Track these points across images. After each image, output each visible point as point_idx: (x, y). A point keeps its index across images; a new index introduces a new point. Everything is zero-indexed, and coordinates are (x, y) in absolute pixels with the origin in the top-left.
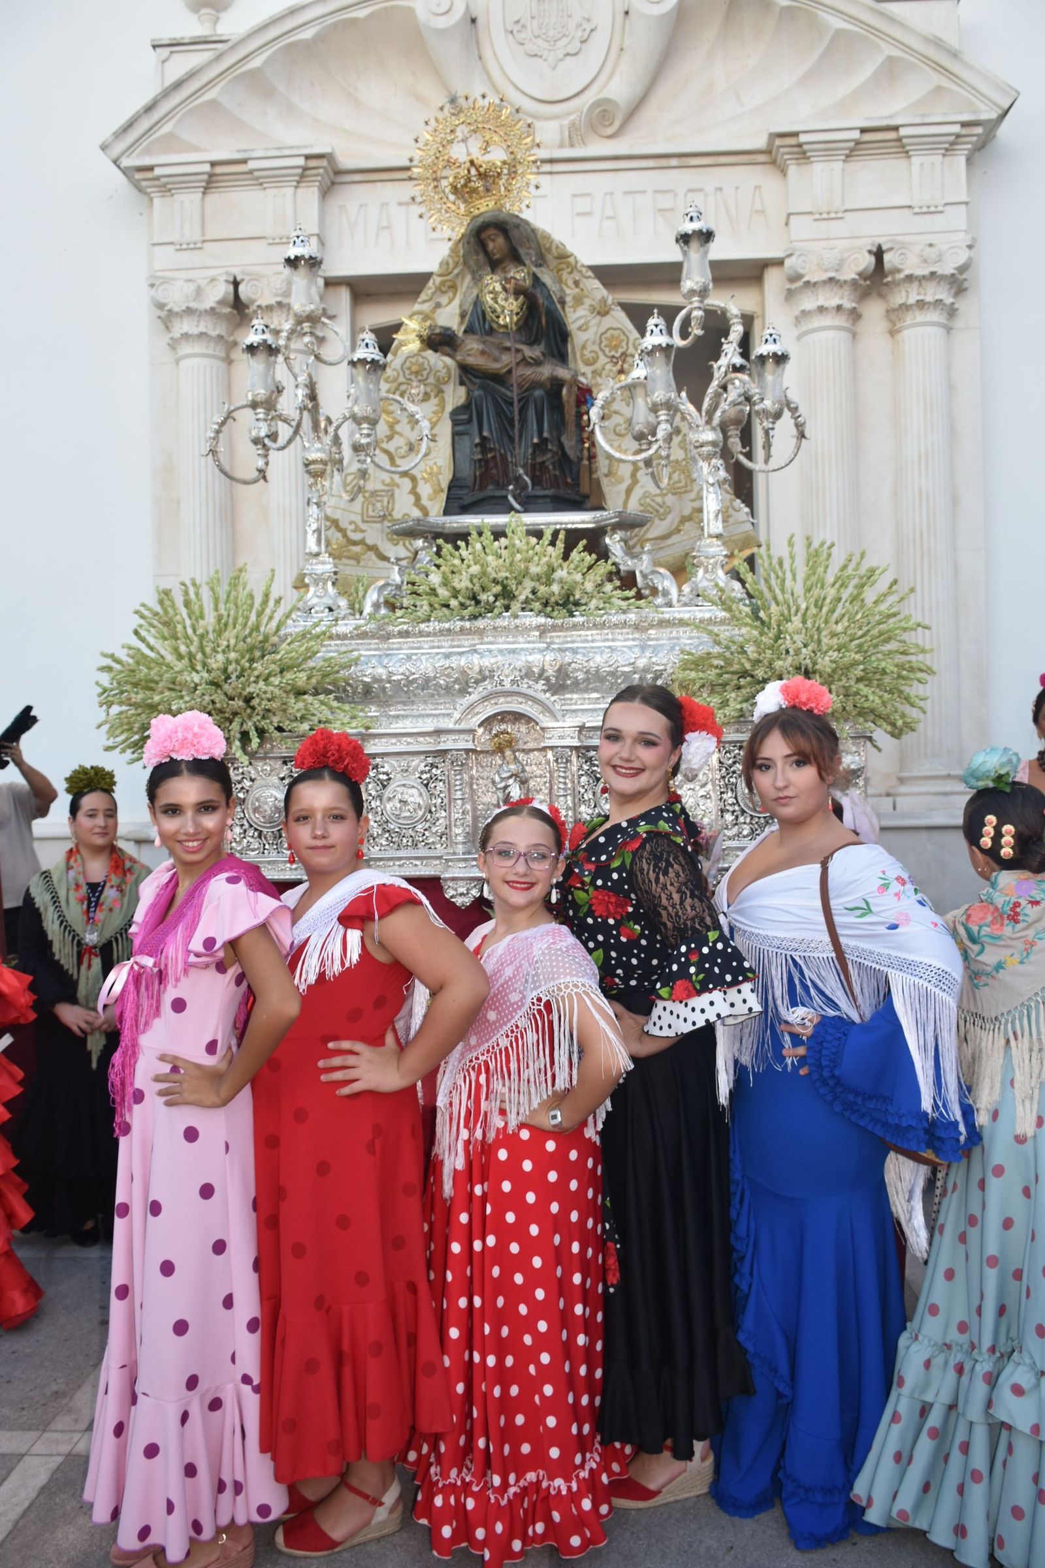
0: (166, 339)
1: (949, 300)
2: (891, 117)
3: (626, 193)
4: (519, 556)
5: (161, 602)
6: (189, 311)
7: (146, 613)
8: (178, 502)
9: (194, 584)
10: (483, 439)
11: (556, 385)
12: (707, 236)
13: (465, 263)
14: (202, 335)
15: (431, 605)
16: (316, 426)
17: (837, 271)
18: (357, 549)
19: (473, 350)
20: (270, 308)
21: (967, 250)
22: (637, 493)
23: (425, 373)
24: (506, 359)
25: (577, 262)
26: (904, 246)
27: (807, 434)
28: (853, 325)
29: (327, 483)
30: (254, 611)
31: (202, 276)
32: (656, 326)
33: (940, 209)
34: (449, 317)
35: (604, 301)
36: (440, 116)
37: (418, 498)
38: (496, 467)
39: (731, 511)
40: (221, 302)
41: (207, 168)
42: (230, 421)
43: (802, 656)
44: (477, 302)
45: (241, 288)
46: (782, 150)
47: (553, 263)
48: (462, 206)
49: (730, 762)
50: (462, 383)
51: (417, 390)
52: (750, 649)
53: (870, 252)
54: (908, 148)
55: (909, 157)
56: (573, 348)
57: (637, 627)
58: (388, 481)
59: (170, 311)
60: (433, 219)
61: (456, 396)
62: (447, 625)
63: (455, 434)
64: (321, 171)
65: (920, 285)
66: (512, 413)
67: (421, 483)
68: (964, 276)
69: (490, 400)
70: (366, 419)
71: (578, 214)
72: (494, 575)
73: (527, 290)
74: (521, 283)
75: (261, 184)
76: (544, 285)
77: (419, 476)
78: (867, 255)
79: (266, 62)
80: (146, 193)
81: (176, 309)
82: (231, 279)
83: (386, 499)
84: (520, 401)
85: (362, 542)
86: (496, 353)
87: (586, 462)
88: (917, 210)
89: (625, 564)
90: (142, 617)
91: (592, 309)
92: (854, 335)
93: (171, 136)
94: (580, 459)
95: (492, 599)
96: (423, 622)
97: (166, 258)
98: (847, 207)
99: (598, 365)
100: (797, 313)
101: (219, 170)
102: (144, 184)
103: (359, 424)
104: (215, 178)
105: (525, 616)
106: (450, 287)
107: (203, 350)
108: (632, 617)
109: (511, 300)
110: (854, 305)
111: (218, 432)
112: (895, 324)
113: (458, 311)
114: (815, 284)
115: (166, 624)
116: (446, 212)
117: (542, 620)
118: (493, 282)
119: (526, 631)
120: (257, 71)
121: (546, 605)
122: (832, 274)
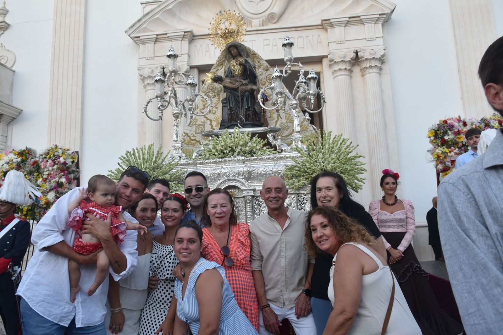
0: (143, 85)
1: (379, 65)
2: (358, 14)
3: (279, 39)
4: (237, 139)
5: (127, 154)
6: (150, 77)
7: (123, 158)
8: (145, 133)
9: (137, 149)
10: (231, 107)
11: (252, 91)
12: (291, 45)
13: (225, 57)
14: (153, 83)
15: (210, 155)
16: (176, 103)
17: (344, 58)
18: (194, 142)
19: (227, 82)
21: (384, 51)
22: (279, 123)
23: (214, 89)
24: (237, 84)
25: (258, 56)
26: (364, 50)
27: (326, 101)
28: (350, 74)
29: (179, 120)
30: (154, 156)
31: (153, 67)
32: (276, 70)
33: (374, 39)
34: (221, 73)
35: (267, 66)
36: (217, 16)
37: (212, 126)
38: (235, 116)
39: (308, 127)
41: (155, 36)
42: (151, 102)
43: (322, 166)
44: (229, 68)
45: (165, 70)
46: (325, 24)
47: (251, 56)
48: (224, 41)
49: (302, 200)
50: (225, 92)
51: (211, 95)
52: (307, 165)
53: (354, 52)
54: (364, 22)
55: (364, 25)
56: (258, 80)
57: (273, 159)
58: (203, 121)
59: (144, 77)
60: (215, 45)
61: (223, 96)
62: (214, 160)
63: (223, 107)
64: (189, 36)
65: (370, 61)
66: (239, 99)
67: (213, 122)
68: (383, 58)
69: (232, 96)
70: (190, 100)
71: (265, 45)
72: (229, 145)
73: (243, 64)
74: (242, 62)
75: (171, 40)
76: (249, 63)
77: (212, 120)
78: (353, 53)
79: (173, 7)
80: (138, 44)
81: (146, 76)
82: (162, 67)
83: (202, 127)
84: (241, 96)
85: (195, 140)
86: (234, 83)
87: (262, 114)
88: (367, 40)
89: (273, 143)
90: (121, 159)
91: (264, 69)
92: (351, 77)
93: (145, 28)
94: (261, 113)
95: (228, 152)
96: (207, 159)
97: (143, 62)
98: (346, 40)
99: (266, 85)
100: (333, 71)
101: (159, 37)
102: (137, 41)
103: (189, 102)
104: (158, 39)
105: (238, 157)
106: (221, 64)
107: (154, 88)
108: (271, 156)
109: (239, 67)
110: (350, 68)
111: (147, 105)
112: (363, 73)
113: (224, 71)
114: (338, 62)
115: (127, 161)
116: (219, 43)
117: (243, 158)
118: (233, 62)
119: (238, 161)
120: (171, 9)
121: (245, 153)
122: (343, 59)
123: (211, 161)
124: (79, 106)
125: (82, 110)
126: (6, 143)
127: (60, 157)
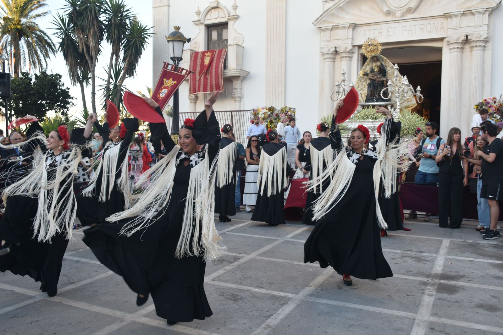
0: (323, 58)
1: (483, 45)
2: (470, 8)
3: (414, 25)
6: (327, 54)
11: (383, 81)
13: (371, 61)
14: (329, 58)
19: (371, 75)
20: (342, 52)
21: (487, 35)
23: (364, 78)
26: (473, 34)
28: (462, 50)
31: (330, 47)
33: (481, 26)
37: (362, 97)
40: (333, 52)
41: (331, 27)
44: (372, 67)
45: (337, 49)
46: (447, 16)
47: (384, 61)
48: (370, 54)
51: (362, 81)
53: (464, 36)
54: (474, 14)
55: (475, 16)
56: (387, 74)
59: (324, 54)
61: (368, 81)
63: (368, 88)
64: (353, 26)
65: (476, 42)
66: (376, 85)
68: (487, 39)
69: (373, 83)
71: (404, 30)
74: (379, 65)
75: (341, 29)
76: (383, 64)
77: (362, 94)
79: (343, 5)
82: (335, 47)
84: (377, 83)
86: (374, 76)
88: (476, 27)
91: (391, 68)
92: (462, 53)
93: (325, 20)
97: (323, 44)
98: (460, 27)
100: (450, 48)
101: (333, 27)
102: (320, 30)
104: (333, 29)
106: (368, 64)
107: (329, 60)
109: (377, 67)
110: (462, 46)
112: (471, 50)
113: (369, 68)
114: (453, 43)
118: (374, 64)
119: (370, 122)
120: (341, 6)
121: (373, 118)
122: (456, 41)
123: (358, 121)
124: (283, 71)
125: (285, 72)
126: (241, 92)
127: (288, 112)
